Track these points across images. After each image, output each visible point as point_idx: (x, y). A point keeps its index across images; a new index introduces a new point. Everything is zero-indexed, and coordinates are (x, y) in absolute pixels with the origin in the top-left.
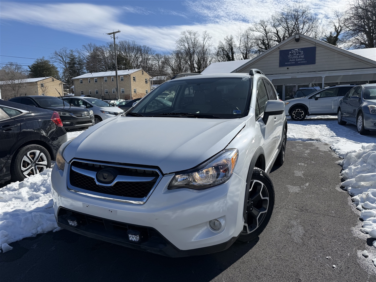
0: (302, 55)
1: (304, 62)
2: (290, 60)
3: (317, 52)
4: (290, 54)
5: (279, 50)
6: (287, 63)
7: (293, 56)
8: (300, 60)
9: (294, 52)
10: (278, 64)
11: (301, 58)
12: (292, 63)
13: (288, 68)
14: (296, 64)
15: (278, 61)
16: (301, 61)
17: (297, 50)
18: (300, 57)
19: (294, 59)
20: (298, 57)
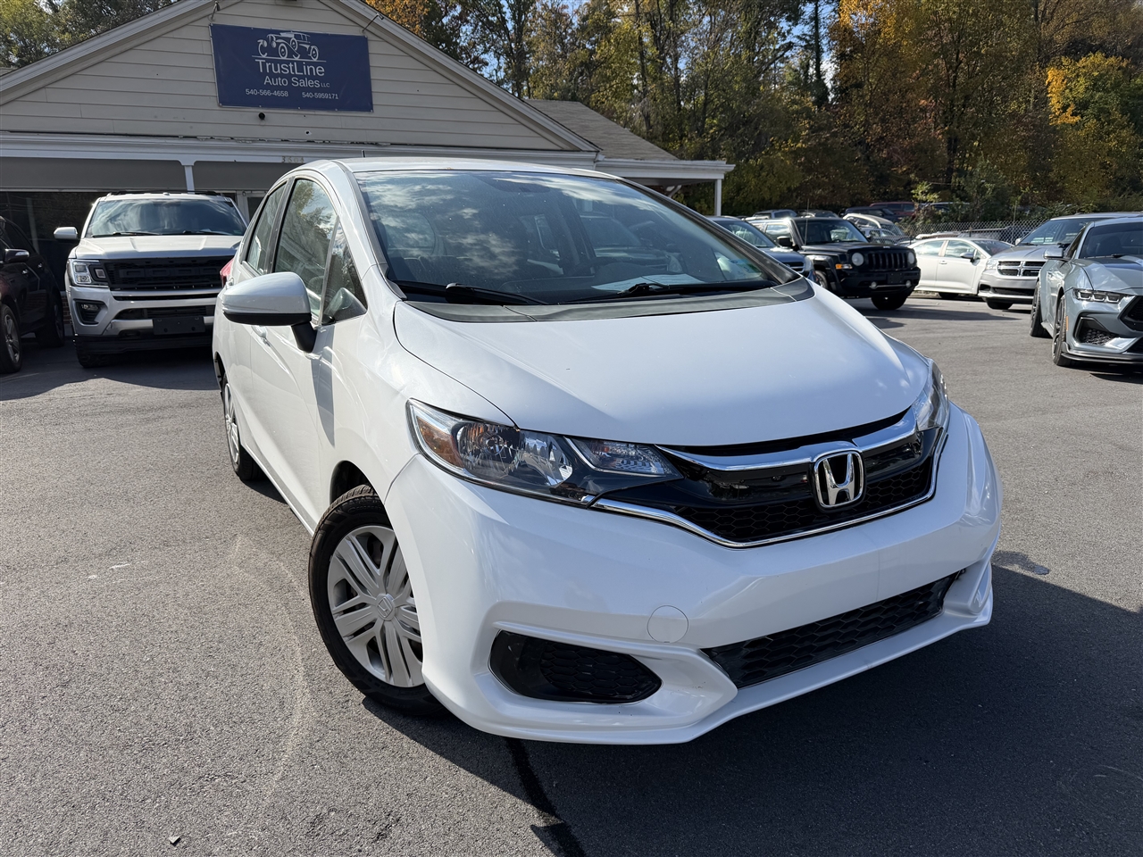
0: (316, 64)
1: (326, 96)
2: (267, 80)
3: (374, 61)
4: (264, 50)
5: (206, 22)
6: (252, 92)
7: (276, 62)
8: (310, 83)
9: (278, 44)
10: (213, 90)
11: (312, 77)
12: (275, 93)
13: (262, 116)
14: (296, 100)
15: (211, 77)
16: (314, 90)
17: (291, 36)
18: (307, 70)
19: (282, 76)
20: (300, 70)
